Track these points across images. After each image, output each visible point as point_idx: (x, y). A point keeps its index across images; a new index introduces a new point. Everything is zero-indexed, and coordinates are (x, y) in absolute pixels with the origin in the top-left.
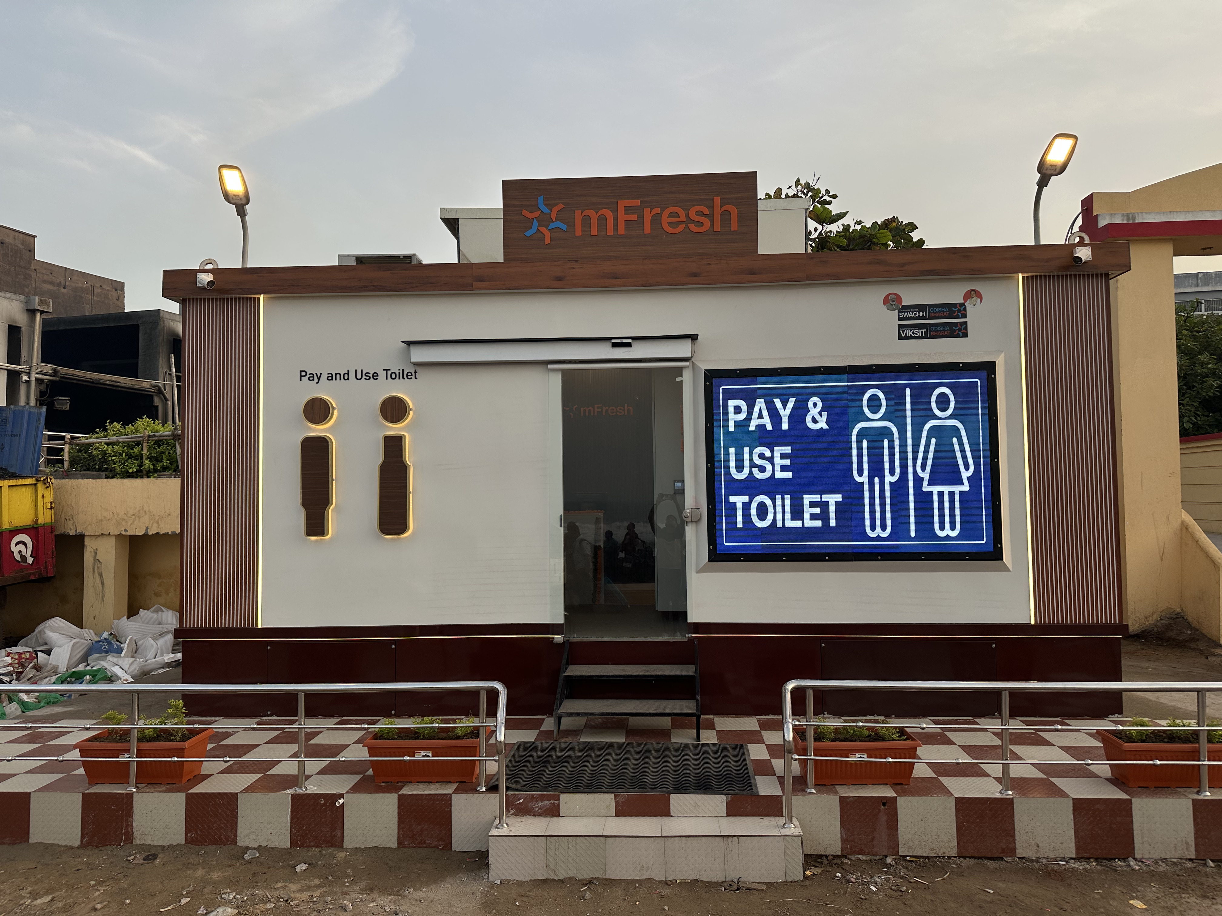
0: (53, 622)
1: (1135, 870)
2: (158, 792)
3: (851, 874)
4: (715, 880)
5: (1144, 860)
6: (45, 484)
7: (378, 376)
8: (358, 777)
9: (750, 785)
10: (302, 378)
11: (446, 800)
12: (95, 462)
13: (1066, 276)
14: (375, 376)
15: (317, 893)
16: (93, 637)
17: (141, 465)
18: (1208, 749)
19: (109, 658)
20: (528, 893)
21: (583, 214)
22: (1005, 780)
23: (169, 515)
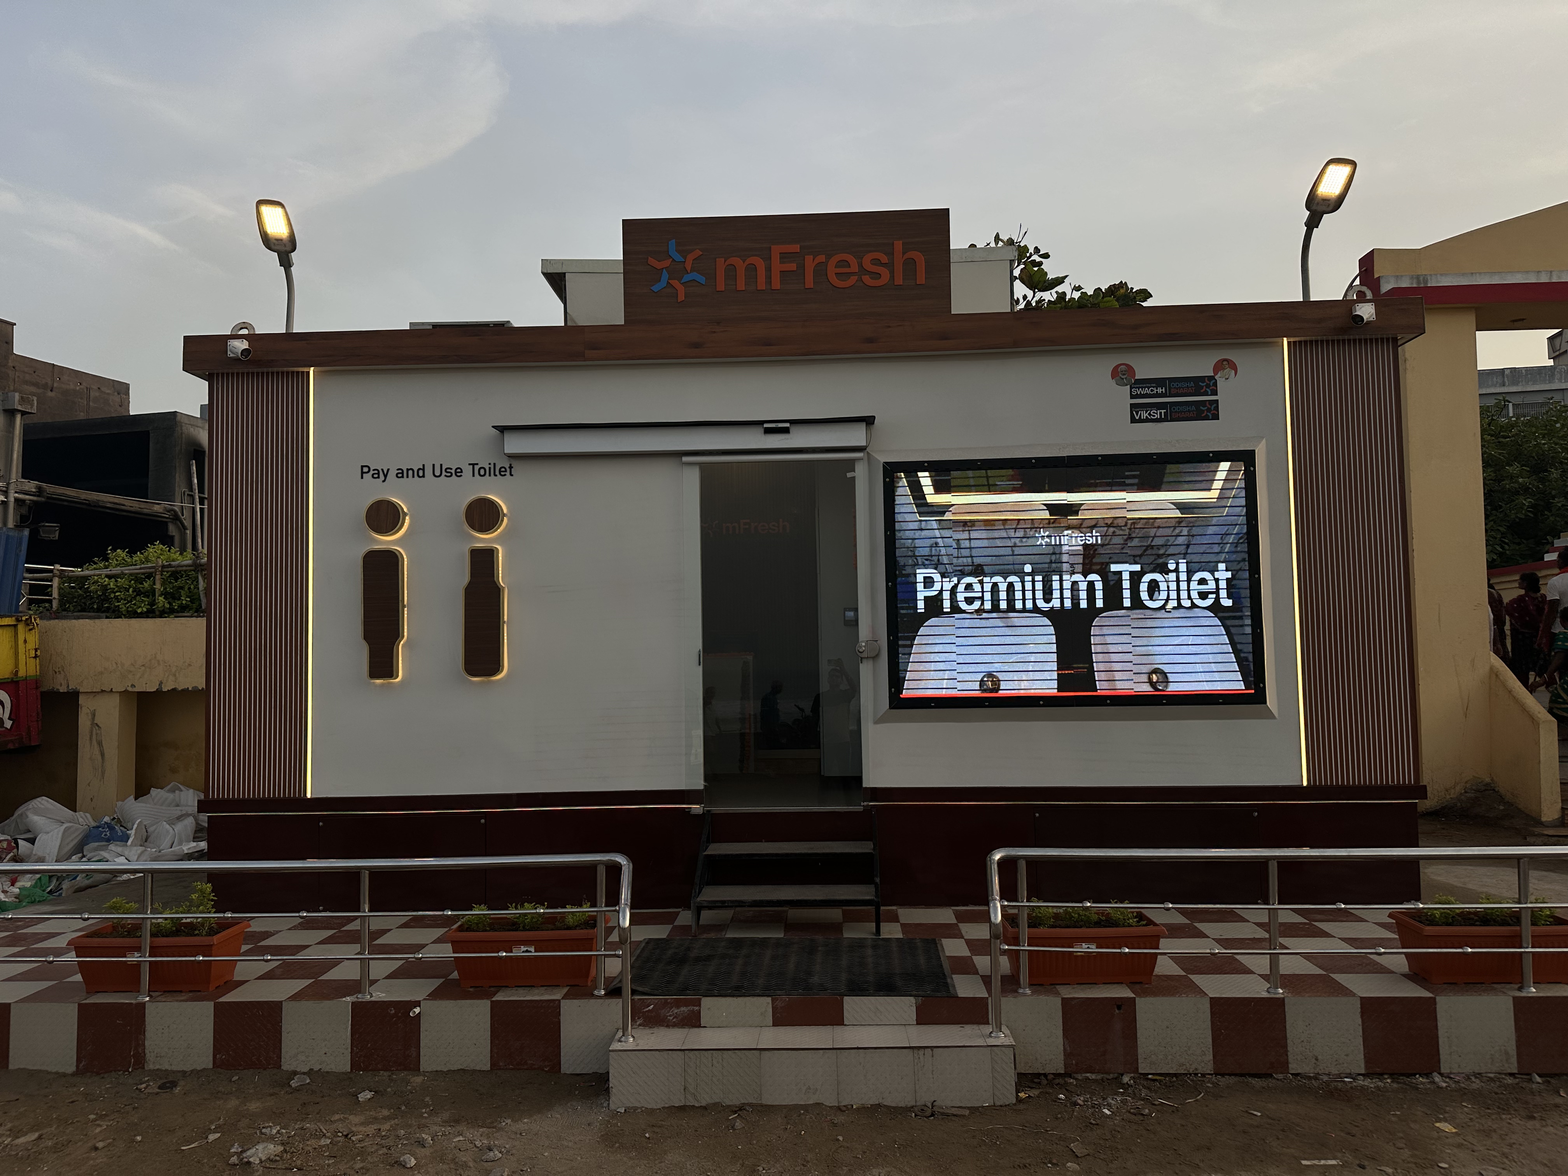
0: (37, 803)
1: (1442, 1088)
2: (177, 1001)
3: (1078, 1096)
4: (902, 1104)
5: (1452, 1076)
6: (28, 625)
7: (462, 472)
8: (438, 982)
9: (946, 985)
10: (364, 475)
11: (554, 1008)
12: (93, 600)
13: (1344, 341)
14: (459, 472)
15: (386, 1126)
16: (90, 822)
17: (152, 603)
18: (1532, 933)
19: (112, 847)
20: (660, 1122)
21: (727, 263)
22: (1273, 977)
23: (190, 665)
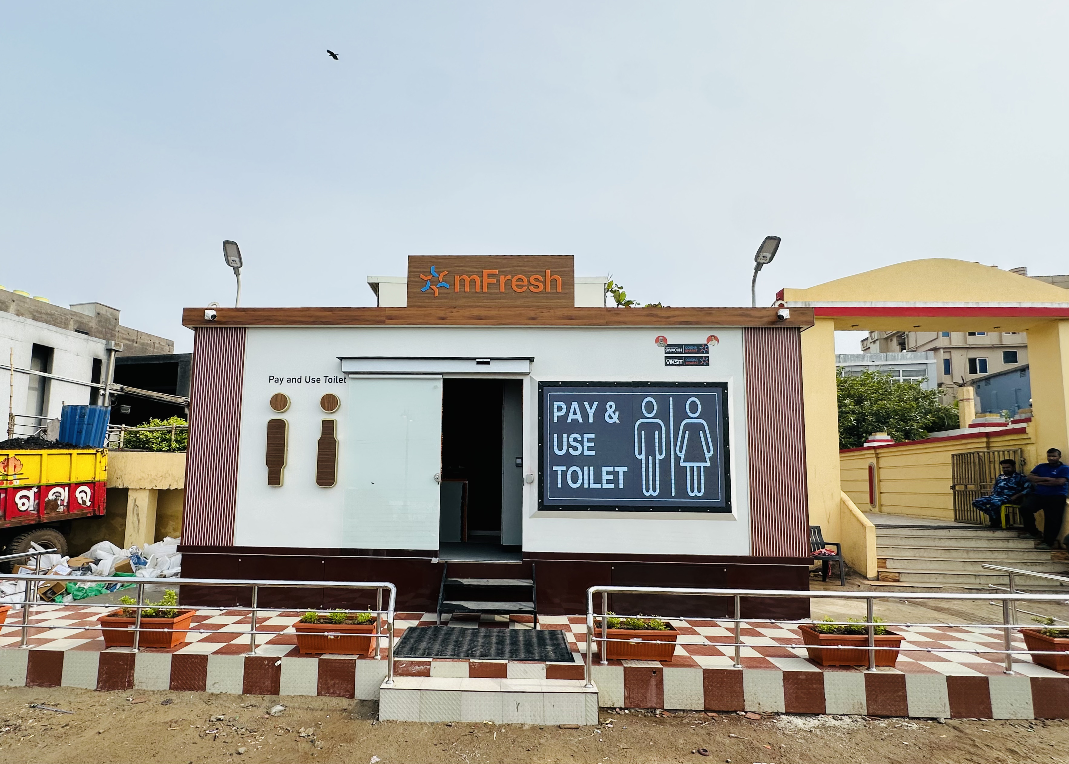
0: (102, 544)
2: (153, 652)
6: (103, 454)
7: (320, 380)
8: (291, 647)
10: (271, 380)
11: (352, 664)
12: (141, 443)
13: (773, 328)
16: (129, 554)
17: (170, 446)
18: (875, 639)
21: (460, 278)
22: (737, 658)
